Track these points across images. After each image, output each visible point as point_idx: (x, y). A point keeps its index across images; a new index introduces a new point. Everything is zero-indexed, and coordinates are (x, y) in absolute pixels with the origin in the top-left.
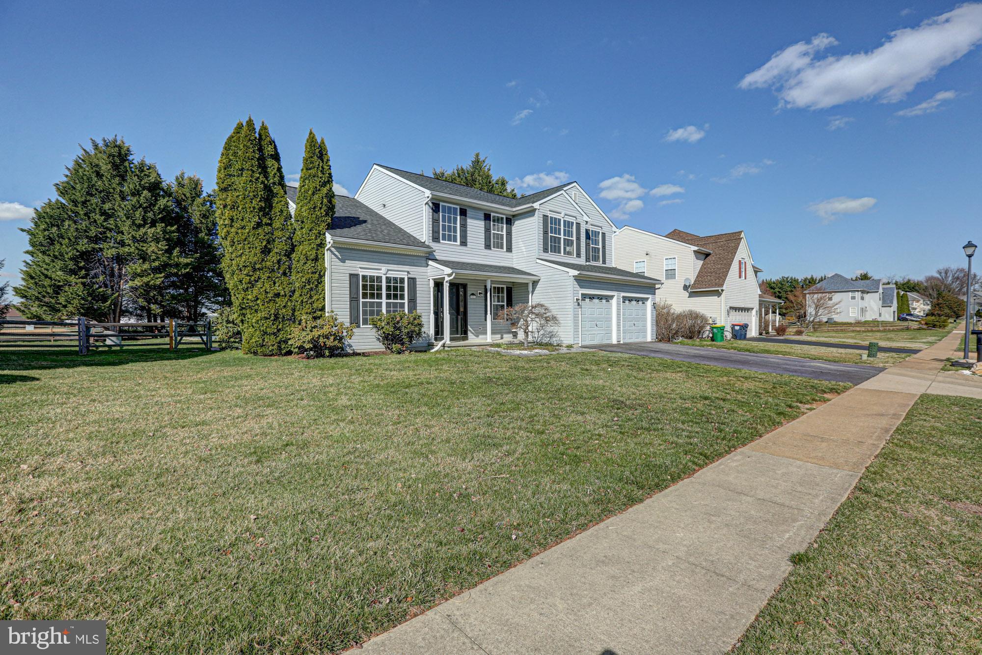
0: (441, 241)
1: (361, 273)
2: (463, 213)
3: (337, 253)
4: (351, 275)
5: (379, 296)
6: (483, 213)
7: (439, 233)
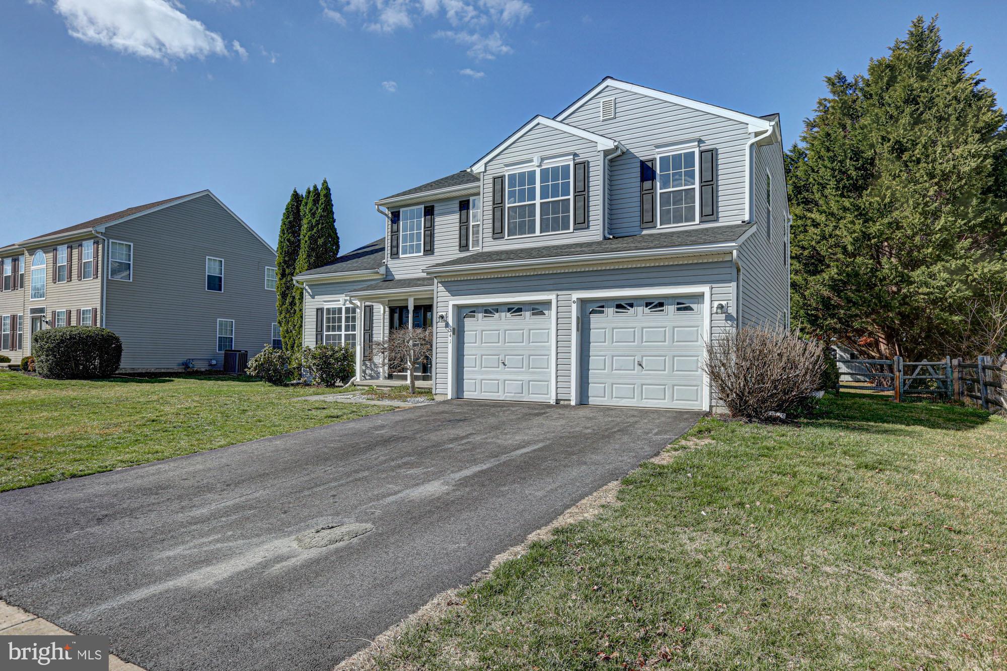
0: (401, 256)
1: (326, 306)
2: (429, 211)
3: (309, 290)
4: (317, 309)
5: (340, 329)
6: (457, 202)
7: (398, 247)
